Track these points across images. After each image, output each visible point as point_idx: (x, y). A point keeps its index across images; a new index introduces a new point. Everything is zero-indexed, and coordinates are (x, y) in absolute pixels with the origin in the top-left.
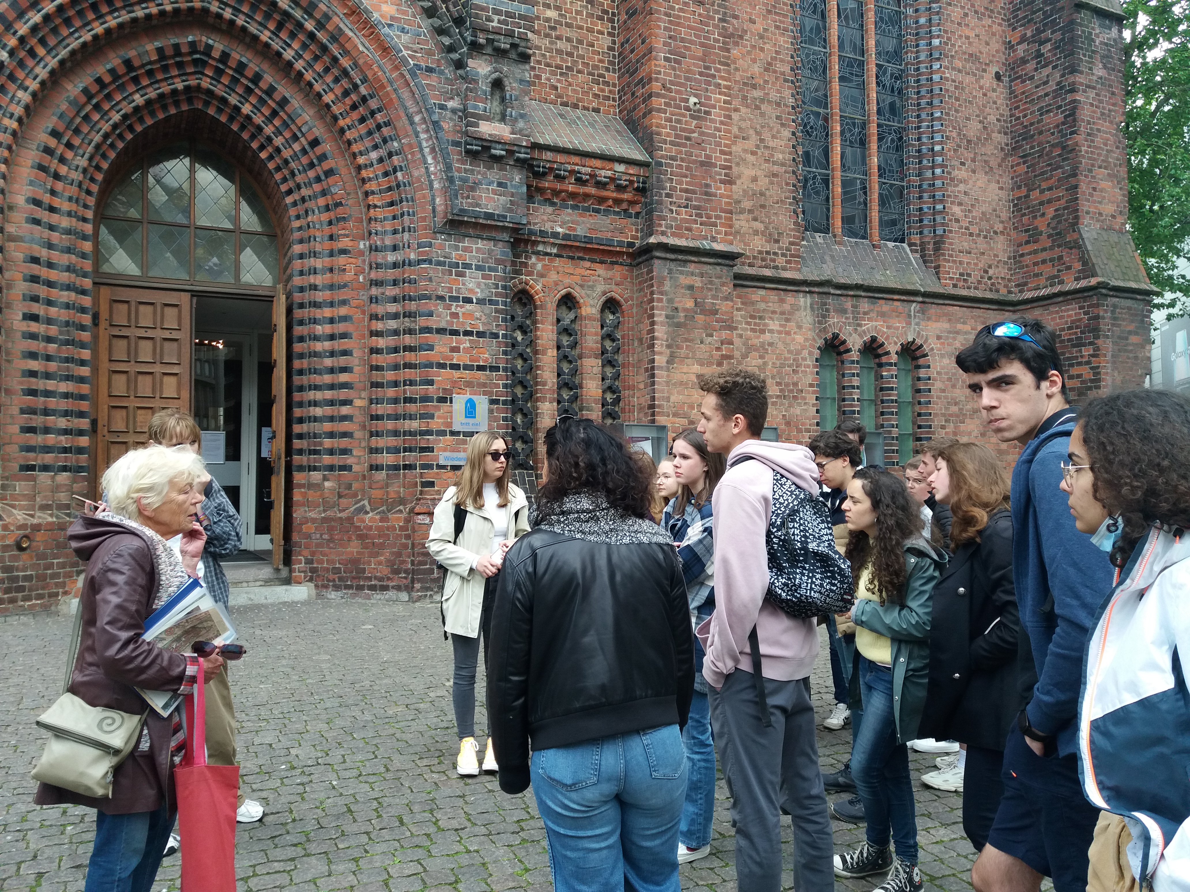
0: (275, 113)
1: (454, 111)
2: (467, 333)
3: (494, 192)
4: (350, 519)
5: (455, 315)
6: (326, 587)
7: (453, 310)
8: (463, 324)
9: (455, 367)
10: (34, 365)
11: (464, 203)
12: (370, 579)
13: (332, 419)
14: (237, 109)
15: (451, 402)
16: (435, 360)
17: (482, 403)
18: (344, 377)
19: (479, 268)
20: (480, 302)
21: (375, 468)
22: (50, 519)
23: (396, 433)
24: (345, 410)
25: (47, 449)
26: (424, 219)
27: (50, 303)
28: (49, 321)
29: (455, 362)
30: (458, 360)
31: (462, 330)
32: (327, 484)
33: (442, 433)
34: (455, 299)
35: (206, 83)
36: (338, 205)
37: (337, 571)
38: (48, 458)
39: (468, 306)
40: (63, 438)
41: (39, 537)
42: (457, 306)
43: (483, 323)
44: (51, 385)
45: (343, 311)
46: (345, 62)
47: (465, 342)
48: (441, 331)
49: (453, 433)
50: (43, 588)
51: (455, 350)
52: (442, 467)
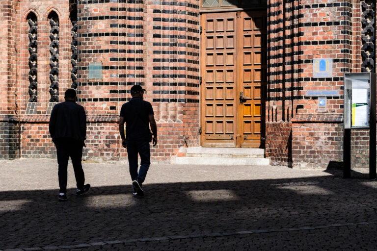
2: (321, 24)
4: (279, 124)
5: (315, 15)
6: (273, 159)
7: (314, 12)
8: (319, 19)
9: (315, 43)
15: (312, 63)
16: (304, 41)
17: (329, 62)
20: (329, 5)
25: (165, 92)
30: (317, 39)
31: (319, 22)
32: (274, 107)
33: (307, 79)
34: (315, 6)
37: (276, 151)
39: (323, 9)
40: (172, 87)
42: (316, 10)
43: (331, 17)
47: (320, 29)
48: (308, 25)
49: (314, 79)
51: (315, 34)
52: (307, 98)
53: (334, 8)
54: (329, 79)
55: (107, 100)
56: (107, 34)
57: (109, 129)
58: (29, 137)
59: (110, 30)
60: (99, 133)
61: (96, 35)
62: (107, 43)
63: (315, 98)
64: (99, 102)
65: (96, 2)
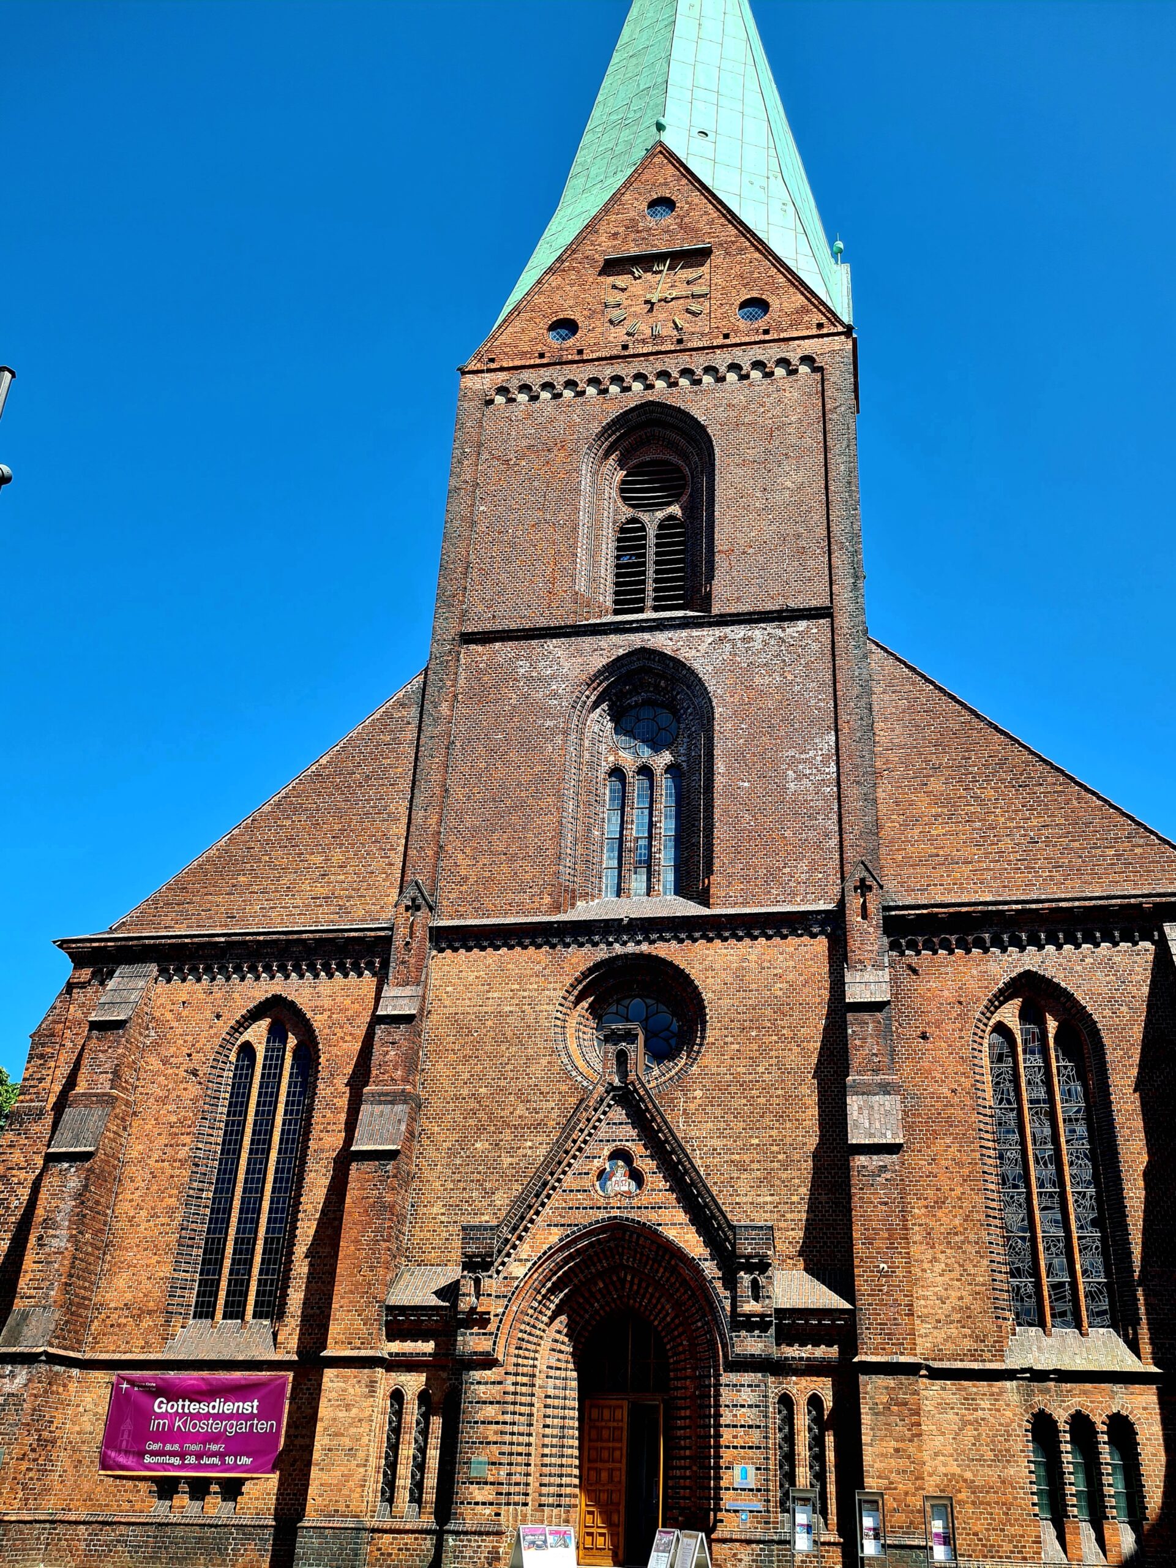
2: (742, 1426)
3: (755, 1341)
7: (734, 1413)
8: (740, 1421)
9: (735, 1447)
10: (547, 1450)
11: (737, 1350)
13: (683, 1478)
15: (732, 1470)
16: (723, 1444)
17: (751, 1470)
18: (688, 1453)
19: (749, 1386)
20: (750, 1406)
24: (688, 1473)
25: (551, 1495)
26: (718, 1360)
27: (554, 1417)
29: (735, 1444)
30: (737, 1443)
31: (739, 1425)
32: (680, 1518)
33: (727, 1489)
34: (736, 1406)
35: (626, 1292)
38: (551, 1500)
39: (743, 1410)
42: (736, 1410)
43: (751, 1420)
45: (687, 1412)
47: (741, 1431)
48: (727, 1426)
49: (734, 1489)
51: (735, 1437)
52: (728, 1511)
53: (754, 1410)
54: (751, 1490)
55: (491, 1504)
56: (497, 1423)
57: (492, 1541)
58: (379, 1549)
59: (501, 1418)
60: (479, 1547)
61: (483, 1423)
62: (496, 1433)
63: (736, 1511)
64: (480, 1506)
65: (486, 1383)
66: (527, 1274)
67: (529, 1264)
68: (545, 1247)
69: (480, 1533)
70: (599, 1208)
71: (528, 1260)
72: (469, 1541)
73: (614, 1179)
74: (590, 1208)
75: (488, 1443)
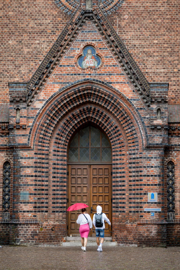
0: (106, 121)
1: (148, 118)
2: (152, 176)
3: (159, 138)
4: (125, 225)
5: (148, 171)
6: (119, 243)
7: (148, 170)
8: (151, 173)
9: (148, 185)
10: (55, 188)
11: (150, 142)
12: (129, 241)
13: (121, 199)
14: (98, 120)
15: (147, 194)
16: (143, 184)
17: (156, 194)
18: (123, 188)
19: (155, 158)
20: (156, 167)
21: (130, 212)
22: (58, 224)
23: (134, 203)
24: (124, 196)
25: (57, 207)
26: (140, 147)
27: (58, 173)
28: (58, 177)
29: (148, 184)
30: (149, 183)
31: (150, 175)
32: (120, 216)
33: (145, 203)
34: (149, 167)
35: (91, 115)
36: (122, 142)
37: (122, 238)
38: (58, 209)
39: (152, 169)
40: (60, 204)
41: (56, 227)
42: (149, 169)
43: (156, 173)
44: (58, 192)
45: (123, 170)
46: (121, 109)
47: (151, 178)
48: (144, 176)
49: (148, 203)
50: (57, 239)
51: (148, 180)
52: (145, 212)
53: (158, 169)
54: (155, 203)
55: (31, 212)
56: (32, 176)
57: (33, 228)
59: (34, 174)
60: (27, 230)
61: (25, 176)
62: (32, 180)
63: (149, 212)
64: (26, 213)
65: (25, 158)
66: (43, 107)
67: (44, 102)
68: (52, 94)
69: (27, 224)
70: (80, 74)
71: (44, 100)
72: (22, 227)
73: (86, 60)
74: (75, 74)
75: (29, 185)
